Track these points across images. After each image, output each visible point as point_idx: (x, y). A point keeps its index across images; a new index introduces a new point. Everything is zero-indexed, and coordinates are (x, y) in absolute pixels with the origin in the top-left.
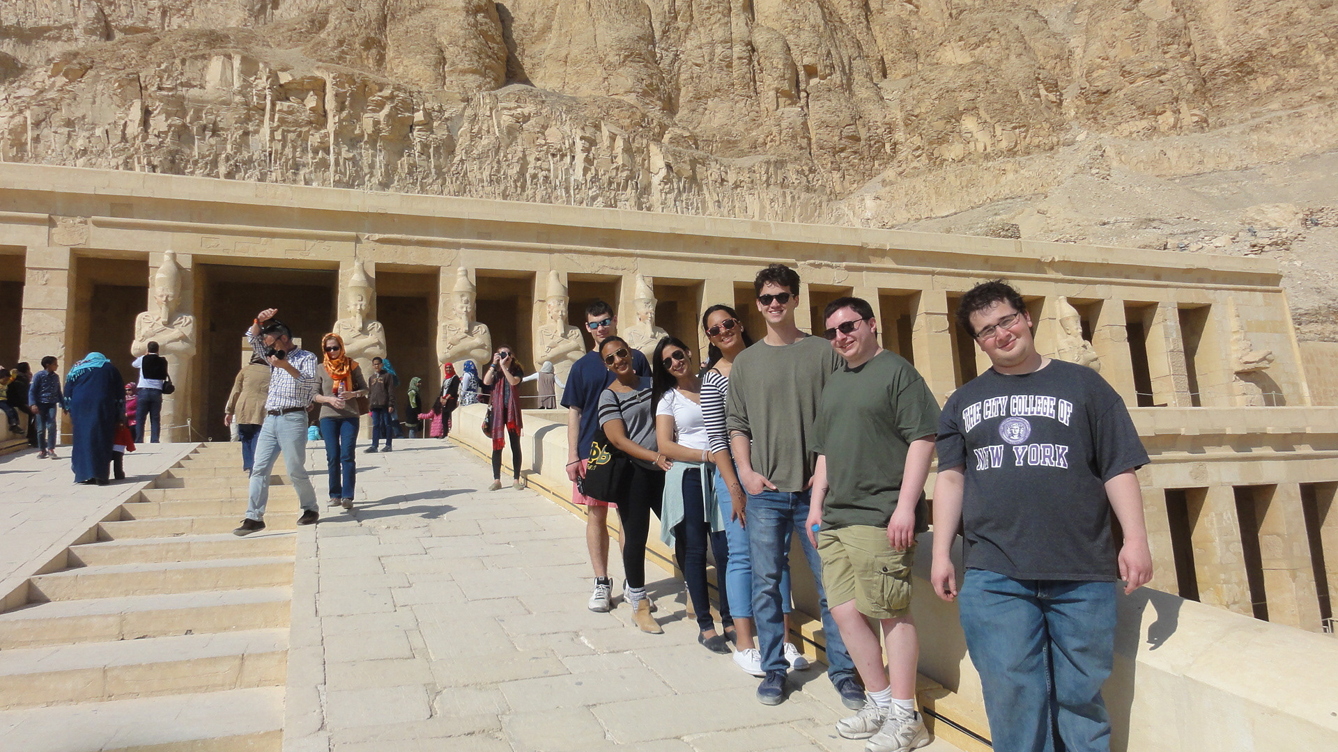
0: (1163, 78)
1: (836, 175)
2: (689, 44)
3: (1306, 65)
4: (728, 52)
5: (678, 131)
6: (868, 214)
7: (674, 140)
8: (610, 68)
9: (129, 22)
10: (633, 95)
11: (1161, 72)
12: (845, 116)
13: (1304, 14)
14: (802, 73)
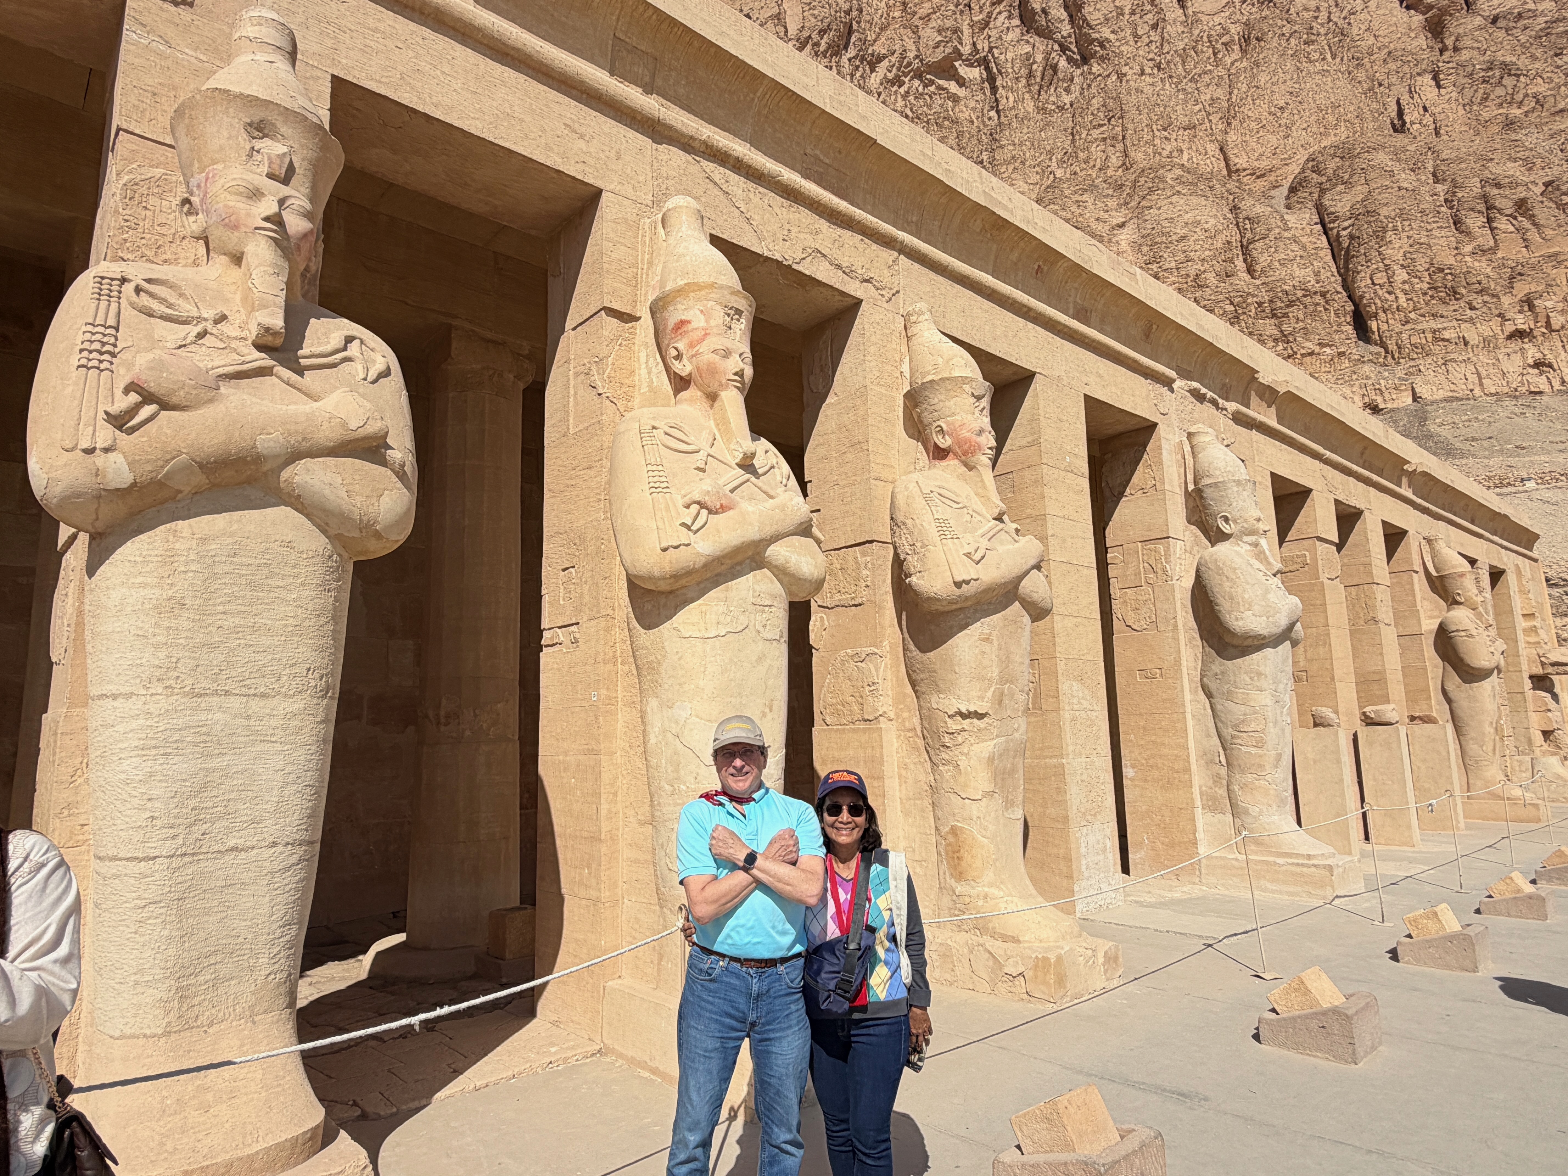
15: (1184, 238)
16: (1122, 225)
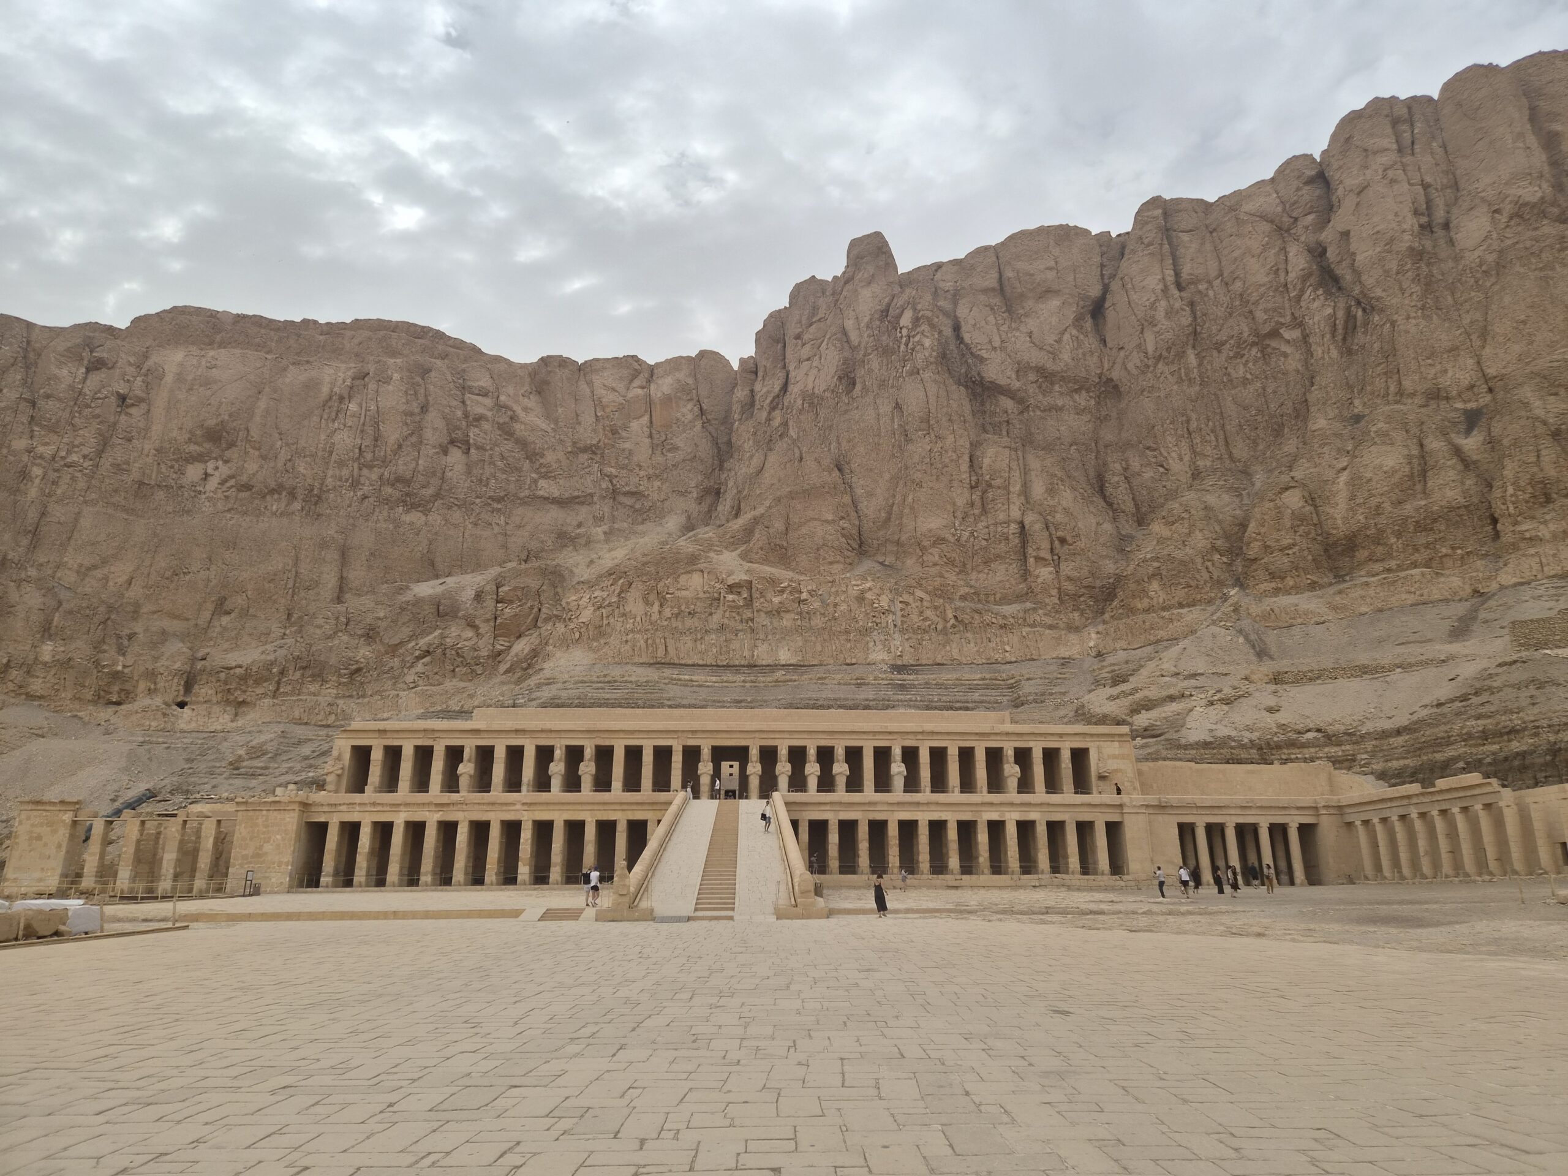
0: (1290, 552)
1: (1076, 615)
2: (980, 525)
3: (1385, 544)
4: (1005, 530)
5: (967, 590)
6: (1091, 644)
7: (963, 598)
8: (923, 549)
9: (627, 489)
10: (938, 568)
11: (1290, 547)
12: (1085, 572)
13: (1387, 505)
14: (1057, 543)
15: (1370, 480)
16: (1344, 469)
